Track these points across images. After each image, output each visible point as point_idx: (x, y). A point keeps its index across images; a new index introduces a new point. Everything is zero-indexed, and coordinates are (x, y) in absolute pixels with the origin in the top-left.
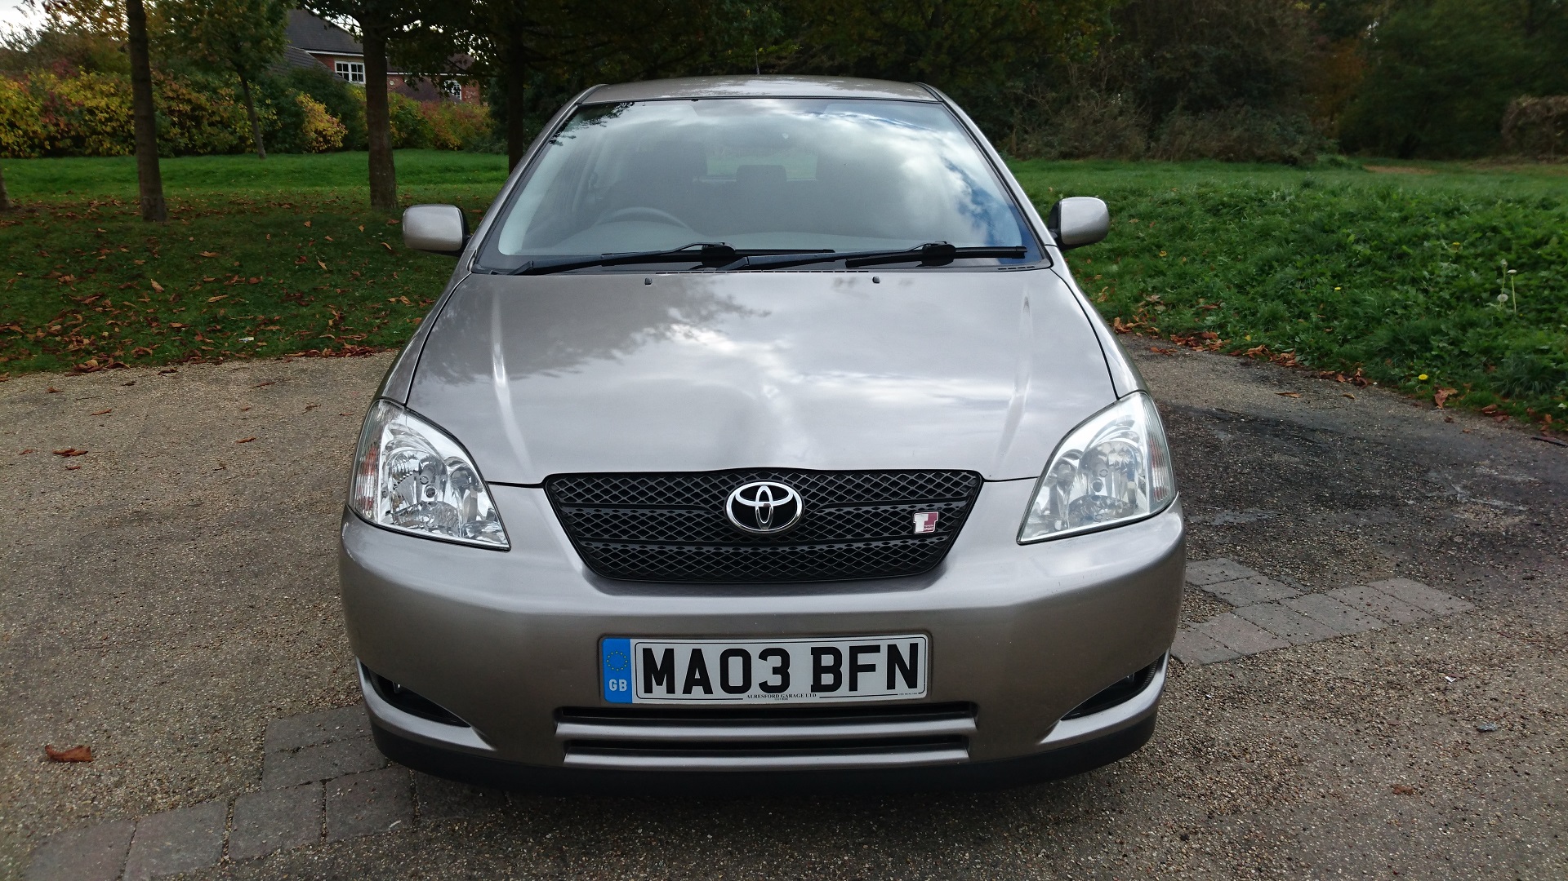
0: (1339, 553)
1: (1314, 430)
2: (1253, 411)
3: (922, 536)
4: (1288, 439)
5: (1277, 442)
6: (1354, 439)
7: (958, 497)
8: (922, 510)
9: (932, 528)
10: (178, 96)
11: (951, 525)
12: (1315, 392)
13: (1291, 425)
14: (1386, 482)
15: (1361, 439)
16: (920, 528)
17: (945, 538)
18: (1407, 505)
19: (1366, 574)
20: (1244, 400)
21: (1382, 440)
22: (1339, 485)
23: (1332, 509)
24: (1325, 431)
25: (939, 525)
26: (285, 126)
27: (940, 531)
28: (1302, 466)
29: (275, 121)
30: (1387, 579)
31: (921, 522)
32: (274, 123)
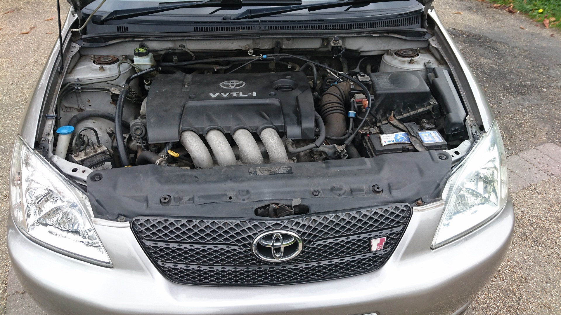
0: (520, 125)
1: (496, 42)
2: (468, 29)
3: (376, 252)
4: (486, 48)
5: (481, 50)
6: (514, 47)
7: (397, 224)
8: (376, 237)
9: (382, 247)
12: (492, 17)
13: (485, 38)
14: (532, 76)
15: (517, 48)
16: (374, 248)
18: (543, 91)
19: (534, 140)
20: (463, 22)
21: (525, 48)
22: (512, 78)
23: (512, 95)
24: (501, 43)
25: (385, 244)
28: (494, 66)
30: (543, 143)
31: (375, 245)
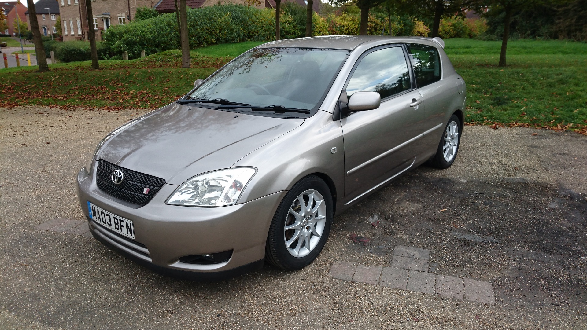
3: (145, 195)
7: (157, 186)
8: (147, 187)
9: (147, 193)
10: (371, 20)
11: (152, 194)
16: (144, 192)
17: (151, 196)
25: (149, 192)
26: (406, 30)
27: (149, 194)
29: (403, 28)
31: (145, 191)
32: (402, 29)
